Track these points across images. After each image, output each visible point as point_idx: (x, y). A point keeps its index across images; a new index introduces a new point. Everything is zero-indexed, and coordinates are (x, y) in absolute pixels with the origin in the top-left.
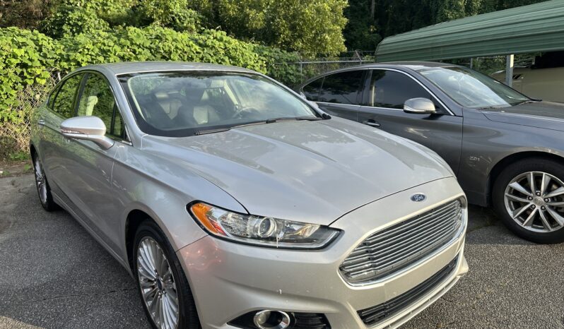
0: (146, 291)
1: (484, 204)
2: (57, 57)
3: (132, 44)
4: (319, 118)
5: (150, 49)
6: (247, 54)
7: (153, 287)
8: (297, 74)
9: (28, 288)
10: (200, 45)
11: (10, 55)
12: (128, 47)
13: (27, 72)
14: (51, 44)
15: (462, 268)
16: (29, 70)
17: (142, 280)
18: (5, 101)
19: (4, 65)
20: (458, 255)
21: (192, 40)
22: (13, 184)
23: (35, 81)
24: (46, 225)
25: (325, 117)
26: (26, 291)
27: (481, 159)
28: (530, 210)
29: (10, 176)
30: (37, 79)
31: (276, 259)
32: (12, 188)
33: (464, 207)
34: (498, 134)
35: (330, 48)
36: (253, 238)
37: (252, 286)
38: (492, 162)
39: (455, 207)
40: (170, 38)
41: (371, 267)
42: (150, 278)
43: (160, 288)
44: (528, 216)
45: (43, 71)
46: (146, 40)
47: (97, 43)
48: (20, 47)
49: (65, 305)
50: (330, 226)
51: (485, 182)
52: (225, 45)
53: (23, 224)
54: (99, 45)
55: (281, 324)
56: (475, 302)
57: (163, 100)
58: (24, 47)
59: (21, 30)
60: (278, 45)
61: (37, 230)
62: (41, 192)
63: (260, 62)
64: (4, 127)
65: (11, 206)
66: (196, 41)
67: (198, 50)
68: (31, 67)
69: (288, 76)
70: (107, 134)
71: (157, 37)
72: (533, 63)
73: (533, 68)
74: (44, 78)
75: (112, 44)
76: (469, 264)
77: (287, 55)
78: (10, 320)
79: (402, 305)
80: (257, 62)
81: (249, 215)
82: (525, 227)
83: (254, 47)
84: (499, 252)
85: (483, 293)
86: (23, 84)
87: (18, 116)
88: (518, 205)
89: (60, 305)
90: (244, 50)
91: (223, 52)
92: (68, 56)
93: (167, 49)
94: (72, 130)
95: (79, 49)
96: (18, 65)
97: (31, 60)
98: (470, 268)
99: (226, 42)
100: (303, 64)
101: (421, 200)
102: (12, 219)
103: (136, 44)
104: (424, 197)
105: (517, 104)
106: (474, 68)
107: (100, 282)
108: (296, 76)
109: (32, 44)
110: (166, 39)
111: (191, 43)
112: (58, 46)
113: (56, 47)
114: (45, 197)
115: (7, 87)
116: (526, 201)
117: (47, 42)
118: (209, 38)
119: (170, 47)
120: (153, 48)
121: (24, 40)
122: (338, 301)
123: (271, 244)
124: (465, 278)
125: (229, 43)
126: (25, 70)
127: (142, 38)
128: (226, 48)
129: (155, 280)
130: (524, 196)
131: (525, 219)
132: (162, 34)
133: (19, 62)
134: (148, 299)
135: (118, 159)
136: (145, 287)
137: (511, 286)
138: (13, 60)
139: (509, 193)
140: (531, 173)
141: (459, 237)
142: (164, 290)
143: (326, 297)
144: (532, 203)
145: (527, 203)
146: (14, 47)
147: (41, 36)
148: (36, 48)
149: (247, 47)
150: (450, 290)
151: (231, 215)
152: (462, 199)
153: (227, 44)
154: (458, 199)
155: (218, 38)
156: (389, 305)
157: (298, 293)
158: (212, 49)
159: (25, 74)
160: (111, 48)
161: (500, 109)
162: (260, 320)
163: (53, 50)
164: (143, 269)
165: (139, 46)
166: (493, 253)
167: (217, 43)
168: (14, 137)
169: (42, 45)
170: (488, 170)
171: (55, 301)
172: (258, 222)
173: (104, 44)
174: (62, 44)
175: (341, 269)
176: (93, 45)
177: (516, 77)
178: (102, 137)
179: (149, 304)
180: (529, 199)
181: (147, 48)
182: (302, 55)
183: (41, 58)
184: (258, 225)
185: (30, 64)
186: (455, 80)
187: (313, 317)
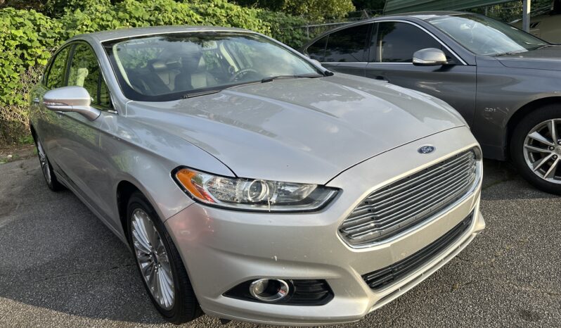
0: (144, 265)
1: (501, 157)
2: (57, 36)
3: (131, 17)
4: (320, 75)
5: (149, 21)
6: (250, 20)
7: (150, 261)
8: (304, 38)
9: (30, 269)
10: (201, 14)
11: (9, 37)
12: (127, 21)
13: (28, 53)
14: (49, 23)
15: (478, 224)
16: (29, 51)
17: (139, 255)
18: (9, 85)
19: (4, 48)
20: (473, 211)
21: (193, 9)
22: (22, 167)
23: (36, 63)
24: (51, 205)
25: (327, 74)
26: (29, 271)
27: (497, 110)
28: (552, 160)
29: (19, 159)
30: (38, 60)
31: (269, 224)
32: (21, 170)
33: (479, 159)
34: (514, 81)
35: (337, 9)
36: (243, 202)
37: (245, 254)
38: (509, 113)
39: (468, 159)
40: (170, 9)
41: (375, 227)
42: (146, 252)
43: (156, 261)
44: (549, 167)
45: (43, 51)
46: (144, 12)
47: (95, 19)
48: (17, 28)
49: (66, 284)
50: (327, 185)
51: (503, 134)
52: (227, 12)
53: (30, 205)
54: (98, 20)
55: (280, 293)
56: (493, 260)
57: (161, 71)
58: (21, 28)
59: (18, 11)
60: (283, 11)
61: (43, 211)
62: (45, 173)
63: (264, 27)
64: (11, 111)
65: (18, 189)
66: (197, 11)
67: (200, 20)
68: (31, 47)
69: (295, 41)
70: (92, 104)
71: (156, 9)
72: (552, 9)
73: (551, 13)
74: (45, 59)
75: (111, 18)
76: (486, 221)
77: (291, 19)
78: (10, 301)
79: (413, 266)
80: (262, 28)
81: (237, 178)
82: (547, 179)
83: (258, 13)
84: (519, 207)
85: (502, 250)
86: (24, 66)
87: (23, 99)
88: (538, 156)
89: (61, 284)
90: (247, 16)
91: (224, 20)
92: (68, 34)
93: (167, 20)
94: (55, 101)
95: (77, 26)
96: (17, 46)
97: (31, 41)
98: (487, 225)
99: (227, 8)
100: (310, 28)
101: (429, 152)
102: (18, 201)
103: (135, 17)
104: (433, 148)
105: (535, 49)
106: (489, 16)
107: (103, 259)
108: (303, 41)
109: (30, 24)
110: (166, 10)
111: (191, 12)
112: (56, 25)
113: (54, 26)
114: (50, 177)
115: (9, 70)
116: (548, 151)
117: (45, 22)
118: (209, 6)
119: (170, 19)
120: (153, 21)
121: (21, 20)
122: (339, 266)
123: (264, 208)
124: (482, 235)
125: (231, 10)
126: (25, 52)
127: (140, 10)
128: (228, 15)
129: (151, 253)
130: (545, 146)
131: (547, 171)
132: (161, 5)
133: (18, 43)
134: (146, 273)
135: (107, 131)
136: (142, 262)
137: (532, 243)
138: (12, 42)
139: (529, 144)
140: (553, 121)
141: (473, 191)
142: (159, 263)
143: (326, 262)
144: (553, 153)
145: (548, 154)
146: (12, 29)
147: (38, 15)
148: (34, 29)
149: (250, 13)
150: (466, 248)
151: (219, 180)
152: (476, 150)
153: (228, 11)
154: (472, 150)
155: (220, 5)
156: (398, 267)
157: (295, 258)
158: (213, 17)
159: (26, 56)
160: (109, 23)
161: (517, 55)
162: (257, 289)
163: (52, 29)
164: (139, 242)
165: (138, 19)
166: (512, 208)
167: (219, 11)
168: (21, 121)
169: (40, 25)
170: (505, 121)
171: (57, 280)
172: (247, 185)
173: (103, 20)
174: (60, 22)
175: (341, 230)
176: (92, 21)
177: (533, 26)
178: (88, 108)
179: (148, 278)
180: (550, 150)
181: (146, 20)
182: (309, 18)
183: (40, 38)
184: (248, 189)
185: (29, 44)
186: (468, 28)
187: (314, 283)
